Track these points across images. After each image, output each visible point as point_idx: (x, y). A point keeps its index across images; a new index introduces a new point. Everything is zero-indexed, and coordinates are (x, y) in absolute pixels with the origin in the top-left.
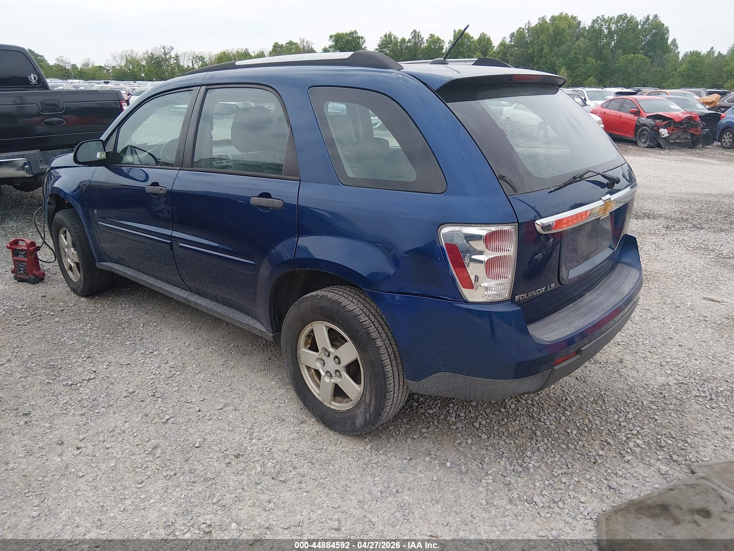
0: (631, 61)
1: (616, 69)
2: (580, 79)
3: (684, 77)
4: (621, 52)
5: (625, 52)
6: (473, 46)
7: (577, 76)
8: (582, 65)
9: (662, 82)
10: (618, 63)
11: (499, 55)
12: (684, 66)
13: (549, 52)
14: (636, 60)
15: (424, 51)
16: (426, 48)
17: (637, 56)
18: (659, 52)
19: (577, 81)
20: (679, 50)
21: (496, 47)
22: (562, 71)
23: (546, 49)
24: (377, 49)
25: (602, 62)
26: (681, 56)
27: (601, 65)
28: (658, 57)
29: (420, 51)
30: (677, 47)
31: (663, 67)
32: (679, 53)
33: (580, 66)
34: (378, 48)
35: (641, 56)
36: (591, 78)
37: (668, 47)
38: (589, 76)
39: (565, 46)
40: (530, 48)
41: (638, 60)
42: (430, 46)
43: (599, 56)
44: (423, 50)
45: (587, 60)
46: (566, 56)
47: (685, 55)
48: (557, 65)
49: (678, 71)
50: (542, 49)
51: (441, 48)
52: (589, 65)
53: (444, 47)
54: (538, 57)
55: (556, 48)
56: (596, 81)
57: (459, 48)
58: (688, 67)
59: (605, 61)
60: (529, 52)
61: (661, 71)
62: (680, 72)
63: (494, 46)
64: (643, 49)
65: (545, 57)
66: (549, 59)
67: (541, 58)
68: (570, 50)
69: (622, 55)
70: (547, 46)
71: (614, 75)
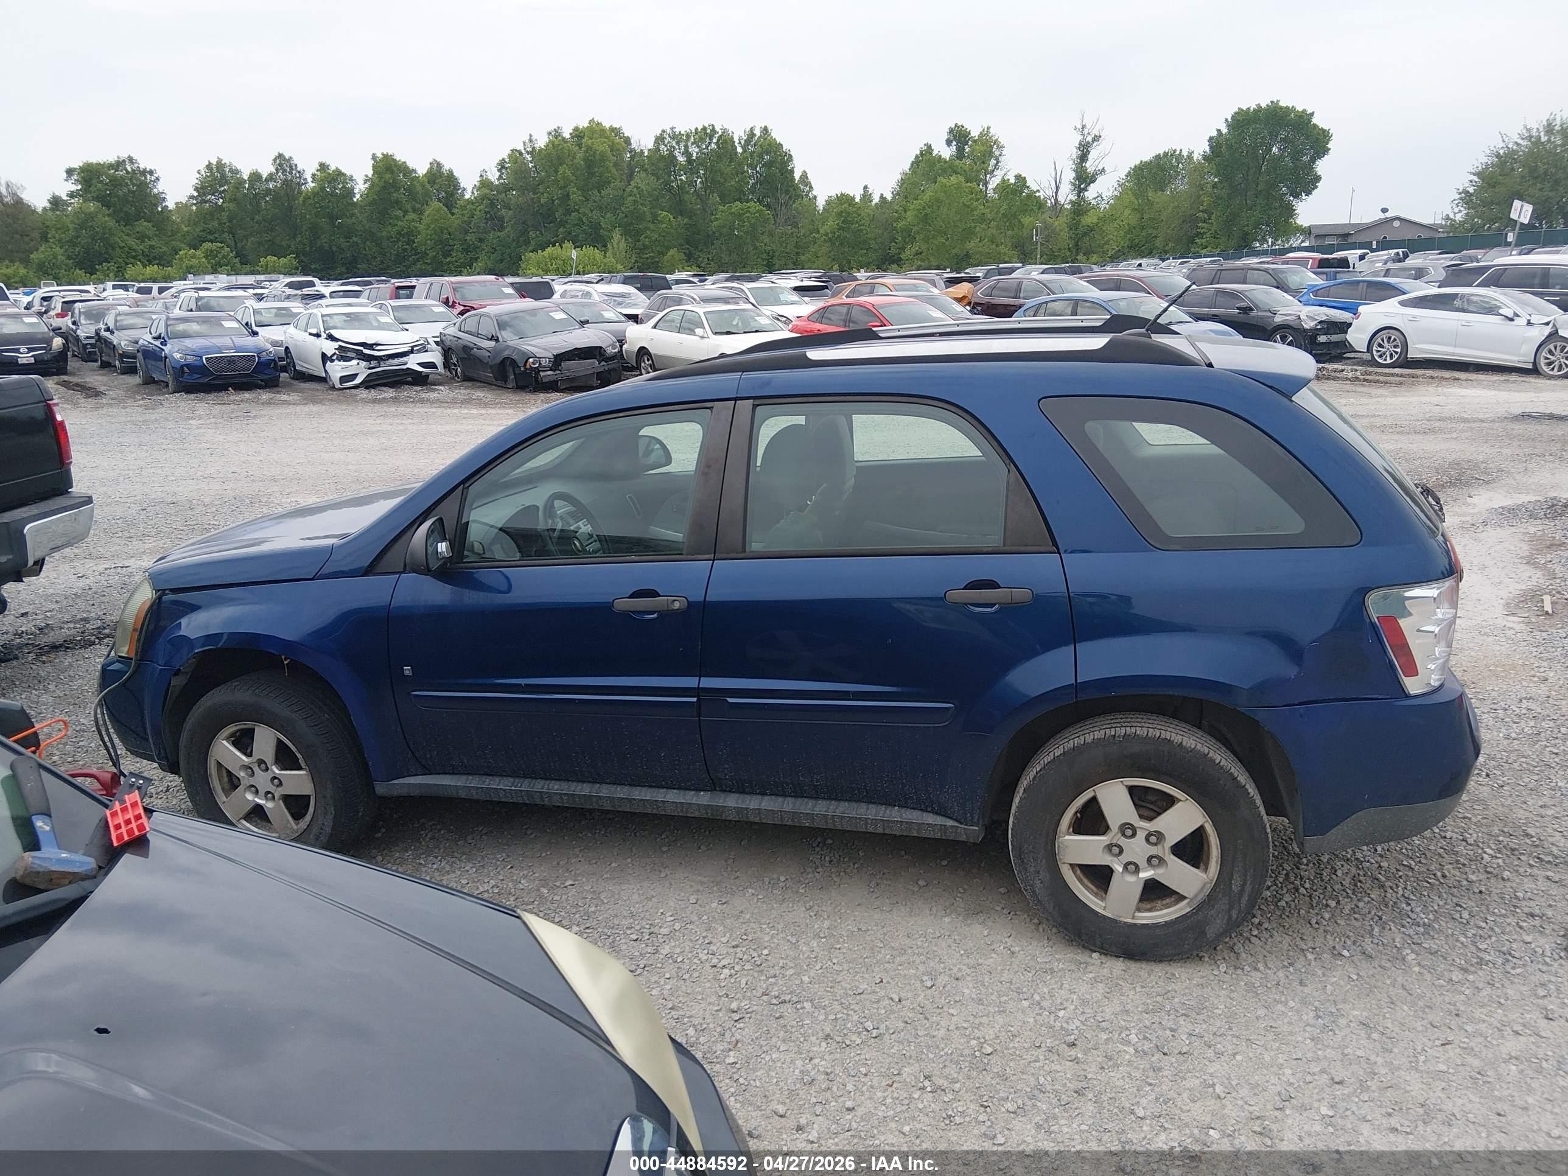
0: (739, 216)
1: (714, 233)
2: (652, 254)
3: (833, 244)
4: (718, 199)
5: (724, 199)
6: (419, 189)
7: (645, 247)
8: (652, 226)
9: (798, 254)
10: (717, 219)
11: (482, 207)
12: (830, 223)
13: (583, 201)
14: (748, 215)
15: (309, 198)
16: (315, 193)
17: (749, 207)
18: (784, 198)
19: (647, 258)
20: (815, 192)
21: (469, 190)
22: (616, 239)
23: (576, 196)
24: (192, 197)
25: (686, 220)
26: (821, 203)
27: (685, 224)
28: (783, 207)
29: (301, 199)
30: (811, 187)
31: (795, 225)
32: (815, 197)
33: (648, 228)
34: (195, 194)
35: (754, 206)
36: (672, 252)
37: (796, 188)
38: (668, 248)
39: (613, 189)
40: (543, 194)
41: (751, 214)
42: (323, 189)
43: (679, 207)
44: (307, 198)
45: (658, 216)
46: (617, 209)
47: (828, 202)
48: (604, 226)
49: (822, 231)
50: (568, 195)
51: (351, 193)
52: (664, 225)
53: (356, 191)
54: (561, 211)
55: (595, 192)
56: (683, 256)
57: (390, 194)
58: (838, 224)
59: (690, 218)
60: (543, 201)
61: (792, 233)
62: (826, 234)
63: (464, 189)
64: (753, 190)
65: (578, 211)
66: (585, 214)
67: (568, 212)
68: (622, 198)
69: (720, 204)
70: (575, 189)
71: (713, 244)
